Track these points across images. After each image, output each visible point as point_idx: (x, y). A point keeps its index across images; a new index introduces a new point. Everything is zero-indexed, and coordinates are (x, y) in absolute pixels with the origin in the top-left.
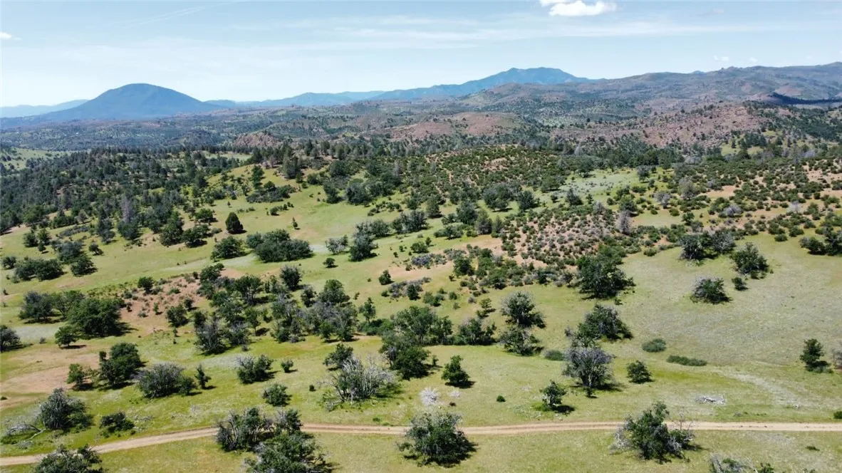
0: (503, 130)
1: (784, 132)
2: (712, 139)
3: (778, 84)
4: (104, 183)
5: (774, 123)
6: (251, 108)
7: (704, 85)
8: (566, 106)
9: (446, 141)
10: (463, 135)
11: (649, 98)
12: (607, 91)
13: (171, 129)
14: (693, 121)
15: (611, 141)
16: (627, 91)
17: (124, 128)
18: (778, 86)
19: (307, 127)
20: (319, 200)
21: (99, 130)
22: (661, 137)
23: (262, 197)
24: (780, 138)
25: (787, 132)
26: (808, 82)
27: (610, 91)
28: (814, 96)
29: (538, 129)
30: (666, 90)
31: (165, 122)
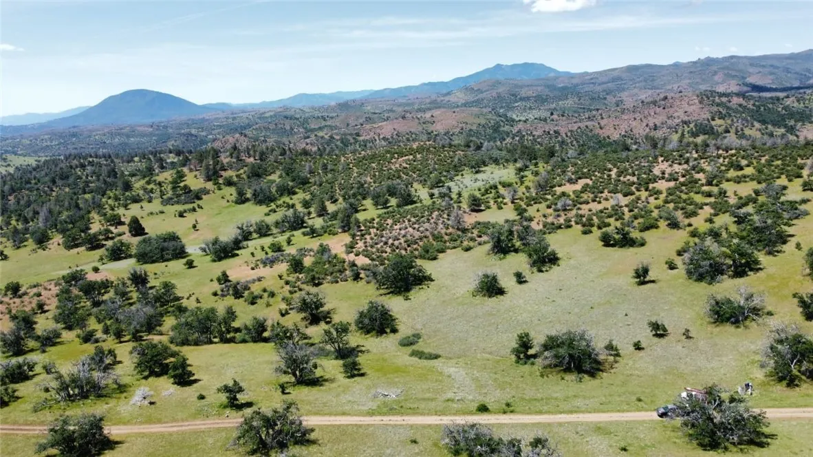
0: (468, 126)
1: (732, 120)
2: (664, 129)
3: (750, 73)
4: (54, 189)
5: (724, 112)
6: (243, 110)
7: (677, 76)
8: (541, 100)
10: (429, 131)
11: (624, 90)
12: (584, 84)
13: (162, 131)
14: (646, 112)
15: (566, 134)
16: (603, 83)
17: (118, 132)
19: (288, 127)
20: (228, 201)
21: (95, 136)
22: (615, 128)
23: (176, 199)
24: (729, 126)
25: (735, 120)
26: (781, 69)
27: (587, 84)
28: (785, 83)
29: (502, 124)
30: (641, 81)
31: (158, 126)
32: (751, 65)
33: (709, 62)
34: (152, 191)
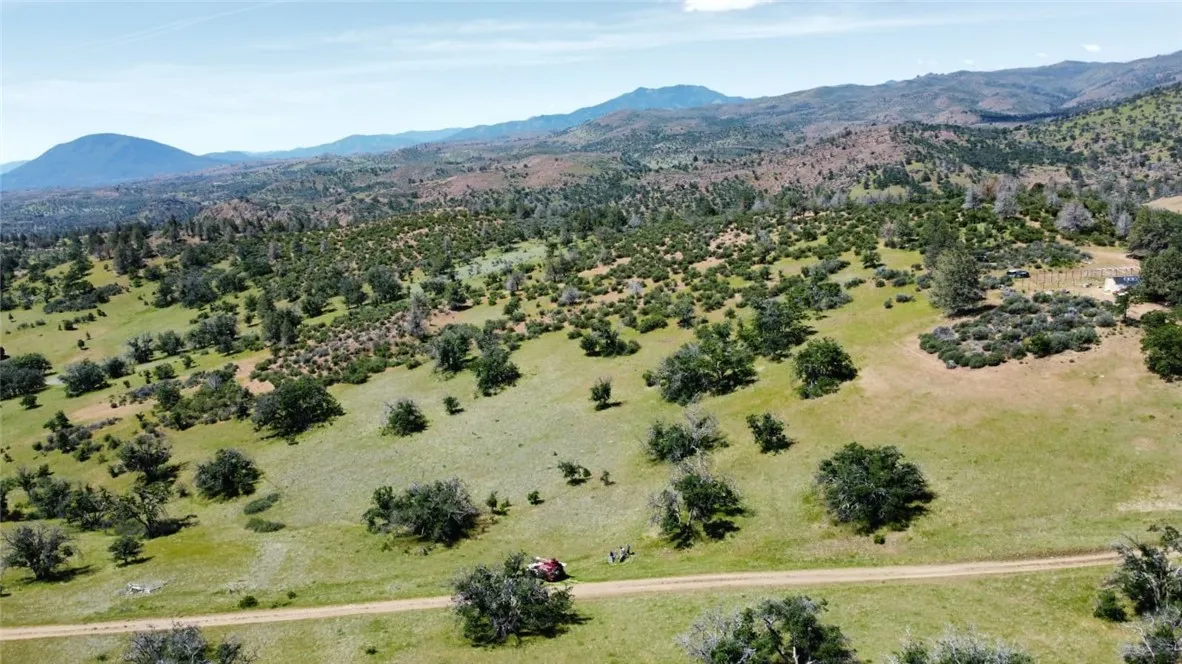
0: (576, 178)
1: (934, 164)
2: (842, 178)
3: (983, 95)
5: (924, 152)
6: (262, 161)
8: (691, 138)
9: (493, 198)
10: (519, 188)
11: (810, 122)
12: (758, 114)
13: (133, 197)
14: (820, 154)
15: (706, 188)
17: (65, 200)
18: (983, 98)
19: (320, 187)
20: (146, 304)
21: (27, 206)
22: (776, 178)
23: (68, 303)
24: (929, 172)
25: (938, 162)
26: (1027, 89)
27: (762, 114)
28: (1031, 109)
29: (624, 175)
30: (835, 110)
31: (127, 189)
32: (987, 84)
33: (931, 80)
34: (34, 292)
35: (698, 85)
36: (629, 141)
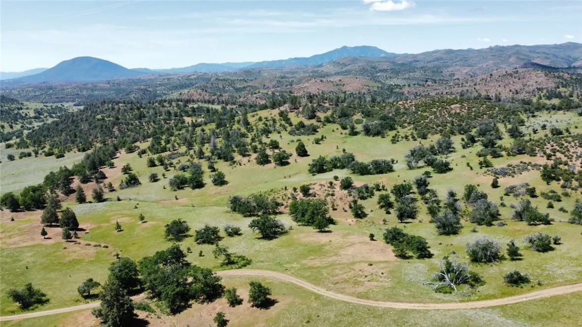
0: (370, 88)
1: (573, 89)
2: (524, 93)
5: (564, 83)
7: (483, 58)
8: (395, 72)
10: (344, 91)
11: (448, 66)
14: (506, 81)
16: (430, 62)
18: (534, 58)
19: (221, 87)
20: (342, 133)
21: (67, 89)
24: (571, 93)
26: (552, 55)
30: (459, 61)
32: (531, 52)
35: (373, 46)
36: (361, 71)
